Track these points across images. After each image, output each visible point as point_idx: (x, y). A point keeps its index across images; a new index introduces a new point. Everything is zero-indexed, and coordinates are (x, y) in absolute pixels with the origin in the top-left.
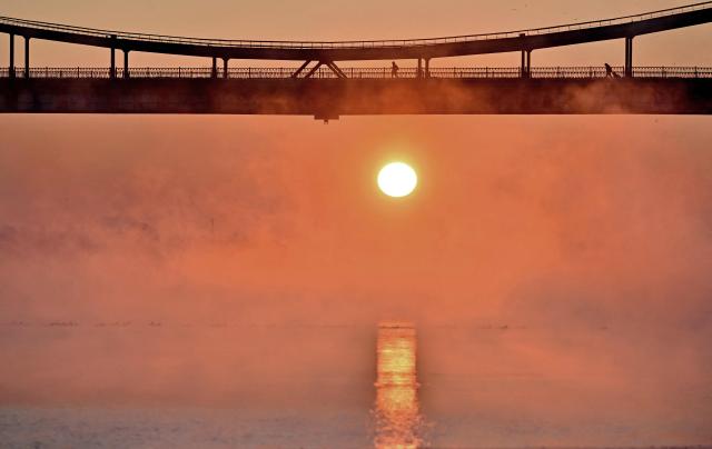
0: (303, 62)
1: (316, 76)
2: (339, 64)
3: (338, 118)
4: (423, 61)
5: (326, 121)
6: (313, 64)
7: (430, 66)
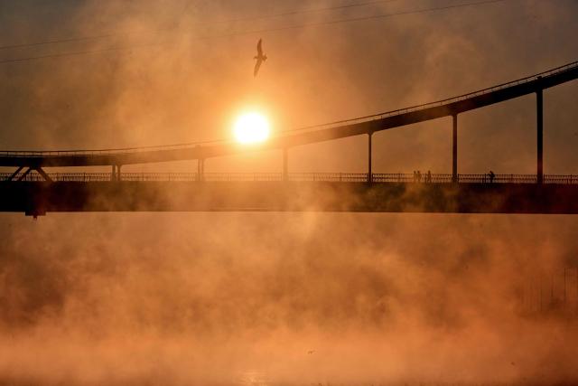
0: (17, 168)
1: (28, 179)
2: (46, 169)
3: (44, 215)
4: (116, 168)
5: (35, 217)
6: (25, 169)
7: (121, 171)
